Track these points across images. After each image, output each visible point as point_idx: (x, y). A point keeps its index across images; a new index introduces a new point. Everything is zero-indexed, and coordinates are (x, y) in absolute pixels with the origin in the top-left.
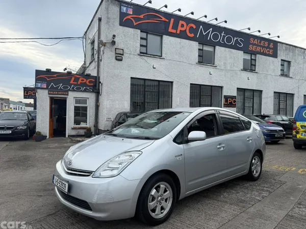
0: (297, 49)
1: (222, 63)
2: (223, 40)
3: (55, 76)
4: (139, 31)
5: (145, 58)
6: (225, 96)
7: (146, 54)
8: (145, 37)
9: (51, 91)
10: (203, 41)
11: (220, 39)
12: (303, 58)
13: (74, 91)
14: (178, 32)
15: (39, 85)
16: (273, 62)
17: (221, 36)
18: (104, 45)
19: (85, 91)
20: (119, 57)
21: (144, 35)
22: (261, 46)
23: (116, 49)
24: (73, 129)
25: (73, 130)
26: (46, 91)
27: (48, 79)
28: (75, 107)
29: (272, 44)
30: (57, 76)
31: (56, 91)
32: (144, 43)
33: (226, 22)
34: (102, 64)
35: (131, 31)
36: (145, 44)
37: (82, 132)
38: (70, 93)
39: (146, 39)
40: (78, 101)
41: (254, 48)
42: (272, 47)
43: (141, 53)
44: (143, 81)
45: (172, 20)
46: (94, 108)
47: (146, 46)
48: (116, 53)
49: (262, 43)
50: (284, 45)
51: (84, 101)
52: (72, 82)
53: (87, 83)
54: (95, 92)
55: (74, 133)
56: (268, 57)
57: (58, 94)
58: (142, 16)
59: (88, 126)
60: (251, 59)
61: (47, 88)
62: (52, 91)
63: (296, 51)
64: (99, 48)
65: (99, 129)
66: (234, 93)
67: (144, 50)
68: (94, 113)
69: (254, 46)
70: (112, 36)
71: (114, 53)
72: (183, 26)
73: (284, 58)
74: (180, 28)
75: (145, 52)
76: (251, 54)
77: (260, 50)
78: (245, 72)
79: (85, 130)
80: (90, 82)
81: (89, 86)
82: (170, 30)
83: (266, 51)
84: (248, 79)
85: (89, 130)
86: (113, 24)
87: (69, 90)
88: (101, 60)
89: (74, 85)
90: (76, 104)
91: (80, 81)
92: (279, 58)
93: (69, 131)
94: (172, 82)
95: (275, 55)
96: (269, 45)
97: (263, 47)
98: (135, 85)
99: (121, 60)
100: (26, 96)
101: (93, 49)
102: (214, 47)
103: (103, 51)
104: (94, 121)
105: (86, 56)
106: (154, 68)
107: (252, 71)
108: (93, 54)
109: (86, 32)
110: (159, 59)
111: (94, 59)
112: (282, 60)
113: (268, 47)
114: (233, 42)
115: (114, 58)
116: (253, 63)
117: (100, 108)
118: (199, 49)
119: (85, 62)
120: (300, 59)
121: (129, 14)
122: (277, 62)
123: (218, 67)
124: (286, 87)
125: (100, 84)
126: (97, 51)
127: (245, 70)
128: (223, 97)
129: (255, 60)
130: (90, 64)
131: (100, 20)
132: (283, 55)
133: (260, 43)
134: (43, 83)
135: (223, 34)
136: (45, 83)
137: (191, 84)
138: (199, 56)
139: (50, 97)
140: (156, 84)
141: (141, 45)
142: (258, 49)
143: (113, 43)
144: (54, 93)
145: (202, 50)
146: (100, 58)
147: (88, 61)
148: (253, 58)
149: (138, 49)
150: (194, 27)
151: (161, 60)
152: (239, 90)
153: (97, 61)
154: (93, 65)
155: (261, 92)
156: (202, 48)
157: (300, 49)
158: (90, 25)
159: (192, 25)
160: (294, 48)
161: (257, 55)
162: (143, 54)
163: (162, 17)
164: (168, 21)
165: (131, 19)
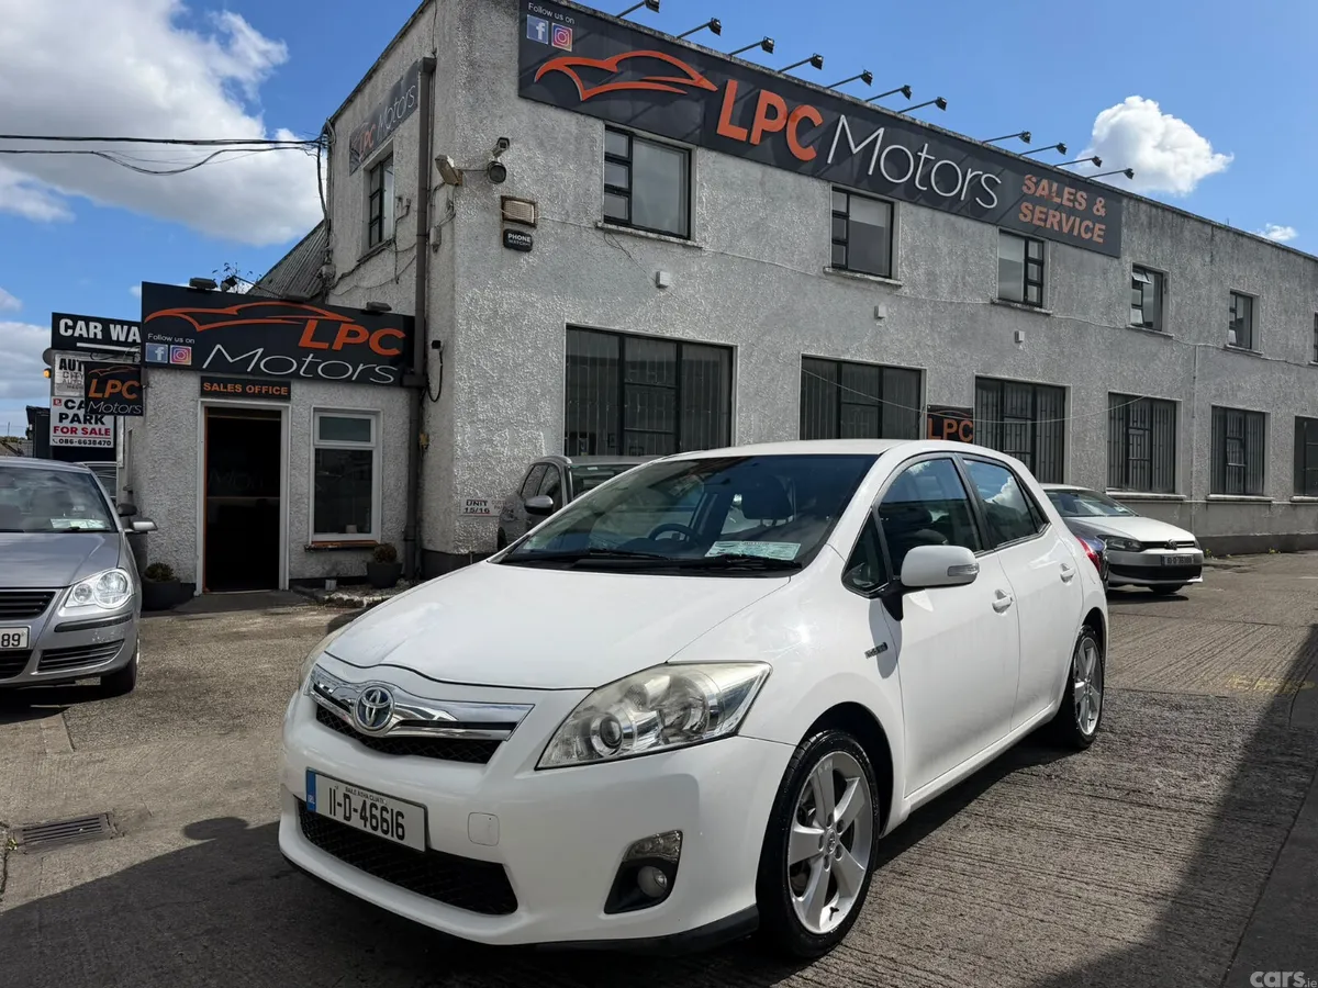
0: (1190, 225)
1: (921, 271)
2: (925, 180)
3: (232, 310)
4: (599, 126)
5: (627, 243)
6: (933, 409)
7: (627, 223)
8: (623, 153)
9: (212, 381)
10: (854, 179)
11: (915, 173)
12: (1208, 259)
13: (317, 379)
14: (755, 138)
15: (159, 353)
16: (1105, 272)
17: (917, 159)
18: (455, 179)
19: (364, 380)
20: (516, 237)
21: (619, 145)
22: (1059, 208)
23: (504, 199)
24: (315, 549)
25: (313, 558)
26: (191, 383)
27: (199, 328)
28: (318, 452)
29: (1101, 201)
30: (242, 314)
31: (235, 382)
32: (619, 177)
33: (941, 104)
34: (438, 262)
35: (565, 123)
36: (622, 184)
37: (354, 565)
38: (298, 390)
39: (626, 162)
40: (330, 425)
41: (1037, 215)
42: (1102, 212)
43: (608, 220)
44: (616, 339)
45: (733, 86)
46: (403, 455)
47: (626, 193)
48: (505, 219)
49: (1066, 196)
50: (1143, 207)
51: (360, 427)
52: (305, 340)
53: (374, 346)
54: (409, 387)
55: (314, 568)
56: (1086, 254)
57: (244, 395)
58: (609, 63)
59: (376, 535)
60: (1027, 260)
61: (195, 367)
62: (219, 381)
63: (1187, 234)
64: (426, 193)
65: (425, 552)
66: (964, 399)
67: (618, 207)
68: (404, 483)
69: (1038, 208)
70: (493, 144)
71: (497, 218)
72: (772, 112)
73: (1143, 261)
74: (761, 123)
75: (622, 215)
76: (1027, 240)
77: (1060, 223)
78: (1006, 311)
79: (369, 557)
80: (383, 342)
81: (380, 359)
82: (726, 128)
83: (1080, 227)
84: (1017, 341)
85: (384, 553)
86: (493, 93)
87: (296, 375)
88: (436, 247)
89: (318, 353)
90: (322, 436)
91: (341, 340)
92: (1128, 261)
93: (290, 562)
94: (730, 350)
95: (1111, 249)
96: (1091, 203)
97: (1072, 212)
98: (584, 360)
99: (527, 248)
100: (97, 401)
101: (377, 195)
102: (889, 205)
103: (450, 206)
104: (403, 516)
105: (336, 226)
106: (660, 287)
107: (1031, 306)
108: (380, 218)
109: (333, 121)
110: (680, 250)
111: (393, 241)
112: (1138, 268)
113: (1087, 214)
114: (962, 188)
115: (496, 240)
116: (1034, 276)
117: (433, 457)
118: (836, 214)
119: (329, 252)
120: (1198, 264)
121: (559, 52)
122: (1120, 273)
123: (906, 290)
124: (1151, 375)
125: (433, 353)
126: (415, 206)
127: (1005, 302)
128: (924, 413)
129: (1041, 263)
130: (363, 261)
131: (429, 68)
132: (1137, 246)
133: (1060, 194)
134: (179, 344)
135: (924, 155)
136: (184, 344)
137: (805, 358)
138: (836, 241)
139: (209, 410)
140: (668, 354)
141: (609, 189)
142: (1054, 219)
143: (497, 173)
144: (225, 387)
145: (845, 216)
146: (432, 240)
147: (347, 250)
148: (1034, 253)
149: (598, 203)
150: (817, 119)
151: (689, 254)
152: (982, 383)
153: (415, 252)
154: (382, 267)
155: (1061, 392)
156: (844, 210)
157: (1197, 224)
158: (358, 90)
159: (809, 111)
160: (1179, 220)
161: (1049, 246)
162: (618, 224)
163: (694, 73)
164: (715, 89)
165: (569, 72)
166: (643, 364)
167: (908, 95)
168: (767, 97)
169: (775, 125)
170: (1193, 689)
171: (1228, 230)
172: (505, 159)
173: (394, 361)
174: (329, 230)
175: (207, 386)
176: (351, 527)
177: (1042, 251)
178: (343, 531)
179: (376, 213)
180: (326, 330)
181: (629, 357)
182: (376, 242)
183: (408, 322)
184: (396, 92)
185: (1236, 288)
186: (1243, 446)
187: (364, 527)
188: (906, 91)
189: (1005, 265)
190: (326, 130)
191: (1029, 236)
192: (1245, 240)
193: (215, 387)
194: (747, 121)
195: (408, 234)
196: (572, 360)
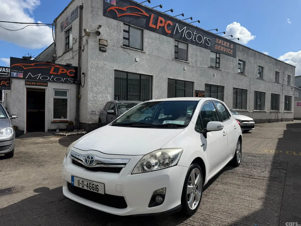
0: (250, 51)
1: (194, 60)
2: (195, 39)
3: (33, 64)
4: (122, 23)
5: (128, 51)
6: (196, 91)
7: (129, 46)
8: (127, 29)
9: (28, 81)
10: (179, 38)
11: (193, 37)
12: (254, 59)
13: (54, 81)
14: (158, 28)
15: (15, 74)
16: (233, 61)
17: (193, 34)
18: (88, 34)
19: (65, 82)
20: (102, 48)
21: (127, 28)
22: (223, 46)
23: (100, 40)
24: (54, 122)
25: (53, 124)
26: (23, 82)
27: (25, 69)
28: (54, 99)
29: (232, 45)
30: (35, 65)
31: (34, 82)
32: (126, 35)
33: (199, 22)
34: (84, 54)
35: (114, 22)
36: (127, 37)
37: (63, 126)
38: (49, 84)
39: (128, 32)
40: (57, 92)
41: (219, 48)
42: (232, 47)
43: (124, 45)
44: (126, 74)
45: (153, 15)
46: (75, 100)
47: (128, 39)
48: (100, 44)
49: (225, 43)
50: (241, 46)
51: (64, 93)
52: (51, 72)
53: (68, 74)
54: (76, 84)
55: (53, 127)
56: (229, 57)
57: (36, 85)
58: (124, 9)
59: (68, 119)
60: (216, 58)
61: (24, 78)
62: (30, 81)
63: (250, 53)
64: (81, 38)
65: (80, 123)
66: (203, 88)
67: (126, 42)
68: (75, 106)
69: (219, 46)
70: (97, 26)
71: (98, 44)
72: (161, 22)
73: (241, 59)
74: (159, 24)
75: (128, 44)
76: (216, 53)
77: (223, 49)
78: (212, 69)
79: (67, 124)
80: (70, 73)
81: (69, 77)
82: (151, 25)
83: (228, 51)
84: (214, 76)
85: (71, 123)
86: (97, 14)
87: (49, 80)
88: (83, 50)
89: (54, 75)
90: (55, 95)
91: (60, 72)
92: (238, 58)
93: (48, 125)
94: (152, 76)
95: (234, 56)
96: (230, 45)
97: (226, 47)
98: (118, 78)
99: (105, 51)
101: (68, 38)
102: (187, 44)
103: (87, 41)
104: (75, 115)
105: (57, 45)
106: (136, 61)
107: (217, 68)
108: (69, 43)
109: (56, 19)
110: (140, 53)
111: (72, 49)
112: (240, 60)
113: (229, 48)
114: (203, 41)
115: (98, 49)
116: (218, 61)
117: (82, 100)
118: (175, 46)
119: (55, 51)
120: (252, 60)
121: (113, 5)
122: (236, 61)
123: (191, 64)
124: (242, 84)
125: (82, 76)
126: (78, 40)
127: (212, 67)
128: (194, 91)
129: (219, 58)
130: (64, 53)
131: (81, 7)
132: (240, 55)
133: (224, 43)
134: (20, 72)
135: (195, 33)
136: (21, 72)
137: (168, 79)
138: (175, 52)
139: (27, 89)
140: (138, 77)
141: (124, 38)
142: (222, 48)
143: (98, 33)
144: (31, 83)
145: (177, 46)
146: (82, 48)
147: (60, 50)
148: (218, 56)
149: (122, 42)
150: (171, 24)
151: (143, 54)
152: (207, 85)
153: (78, 51)
154: (69, 55)
155: (223, 88)
156: (177, 45)
157: (252, 51)
158: (63, 12)
159: (170, 22)
160: (248, 50)
161: (221, 54)
162: (126, 46)
163: (144, 12)
164: (148, 16)
165: (115, 10)
166: (132, 80)
167: (192, 19)
168: (160, 18)
169: (162, 25)
170: (257, 152)
171: (258, 52)
172: (100, 30)
173: (72, 77)
174: (55, 46)
175: (27, 83)
176: (62, 117)
177: (220, 56)
178: (60, 118)
179: (67, 42)
180: (56, 70)
181: (129, 78)
182: (68, 49)
183: (76, 68)
184: (73, 13)
185: (260, 65)
186: (261, 99)
187: (65, 117)
188: (191, 18)
189: (211, 59)
190: (54, 22)
191: (217, 52)
192: (262, 55)
193: (29, 83)
194: (156, 24)
195: (76, 47)
196: (116, 78)
